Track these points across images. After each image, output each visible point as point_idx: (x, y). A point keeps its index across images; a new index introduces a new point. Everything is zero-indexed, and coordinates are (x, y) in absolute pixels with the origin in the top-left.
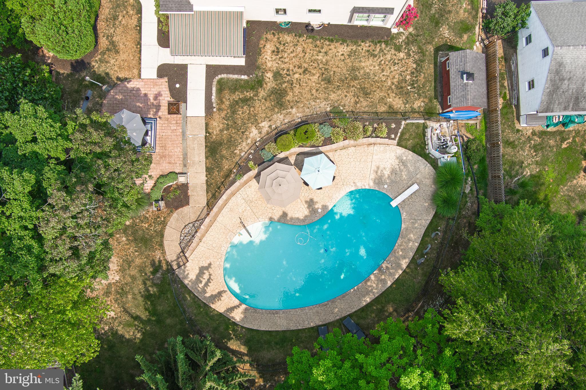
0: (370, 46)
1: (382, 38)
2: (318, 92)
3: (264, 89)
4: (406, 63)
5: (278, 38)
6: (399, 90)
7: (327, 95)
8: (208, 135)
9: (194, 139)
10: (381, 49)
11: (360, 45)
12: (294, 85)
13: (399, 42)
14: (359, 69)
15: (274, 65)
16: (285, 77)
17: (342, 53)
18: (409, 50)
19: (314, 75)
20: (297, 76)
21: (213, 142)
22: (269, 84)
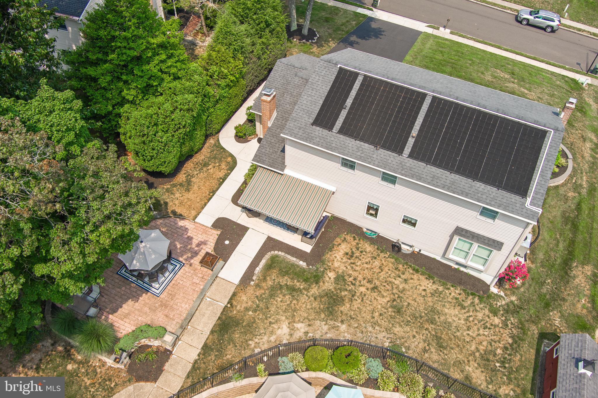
0: (460, 294)
1: (478, 291)
2: (381, 317)
3: (319, 287)
4: (500, 332)
5: (358, 244)
6: (484, 362)
7: (391, 325)
8: (229, 306)
9: (210, 304)
10: (472, 303)
11: (449, 289)
12: (356, 298)
13: (496, 304)
14: (439, 314)
15: (342, 268)
16: (348, 285)
17: (424, 288)
18: (506, 320)
19: (383, 297)
20: (362, 289)
21: (230, 317)
22: (326, 284)
